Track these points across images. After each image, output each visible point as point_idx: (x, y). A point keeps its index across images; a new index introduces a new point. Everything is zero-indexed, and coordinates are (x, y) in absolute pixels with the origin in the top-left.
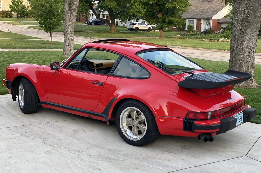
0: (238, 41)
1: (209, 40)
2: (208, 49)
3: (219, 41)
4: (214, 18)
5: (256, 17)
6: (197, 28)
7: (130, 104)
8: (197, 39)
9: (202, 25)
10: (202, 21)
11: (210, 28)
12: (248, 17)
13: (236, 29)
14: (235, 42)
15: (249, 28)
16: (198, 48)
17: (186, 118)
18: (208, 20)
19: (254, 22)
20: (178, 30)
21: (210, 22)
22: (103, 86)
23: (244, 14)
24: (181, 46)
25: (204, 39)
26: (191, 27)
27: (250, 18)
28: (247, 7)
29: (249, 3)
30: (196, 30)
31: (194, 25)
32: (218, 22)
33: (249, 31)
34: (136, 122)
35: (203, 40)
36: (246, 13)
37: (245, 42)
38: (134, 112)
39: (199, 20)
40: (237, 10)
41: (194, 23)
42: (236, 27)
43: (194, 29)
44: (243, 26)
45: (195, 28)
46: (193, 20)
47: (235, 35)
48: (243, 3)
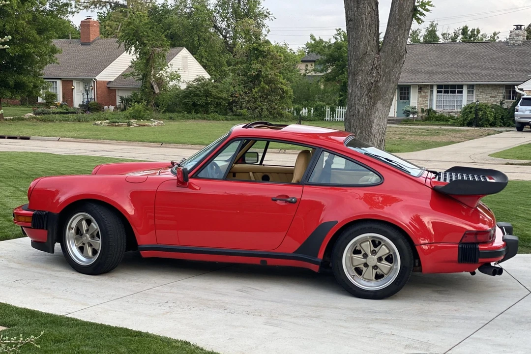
0: (364, 122)
1: (109, 123)
2: (127, 141)
3: (131, 125)
4: (99, 78)
5: (390, 81)
6: (63, 97)
7: (364, 228)
8: (79, 121)
9: (75, 92)
10: (75, 84)
11: (94, 99)
12: (377, 81)
13: (360, 101)
14: (358, 124)
15: (379, 99)
16: (104, 139)
17: (461, 243)
18: (86, 82)
19: (387, 90)
20: (20, 102)
21: (93, 86)
22: (297, 203)
23: (372, 77)
24: (65, 137)
25: (99, 122)
26: (51, 98)
27: (381, 83)
28: (376, 65)
29: (378, 58)
30: (63, 102)
31: (56, 92)
32: (109, 87)
33: (379, 105)
34: (372, 260)
35: (95, 124)
36: (375, 75)
37: (374, 124)
38: (369, 243)
39: (67, 83)
40: (359, 69)
41: (56, 87)
42: (359, 98)
43: (57, 100)
44: (370, 98)
45: (60, 99)
46: (53, 82)
47: (357, 112)
48: (367, 58)
